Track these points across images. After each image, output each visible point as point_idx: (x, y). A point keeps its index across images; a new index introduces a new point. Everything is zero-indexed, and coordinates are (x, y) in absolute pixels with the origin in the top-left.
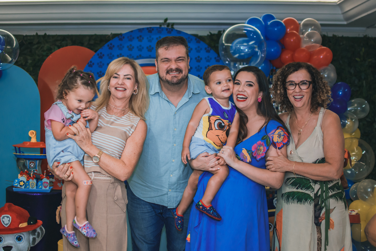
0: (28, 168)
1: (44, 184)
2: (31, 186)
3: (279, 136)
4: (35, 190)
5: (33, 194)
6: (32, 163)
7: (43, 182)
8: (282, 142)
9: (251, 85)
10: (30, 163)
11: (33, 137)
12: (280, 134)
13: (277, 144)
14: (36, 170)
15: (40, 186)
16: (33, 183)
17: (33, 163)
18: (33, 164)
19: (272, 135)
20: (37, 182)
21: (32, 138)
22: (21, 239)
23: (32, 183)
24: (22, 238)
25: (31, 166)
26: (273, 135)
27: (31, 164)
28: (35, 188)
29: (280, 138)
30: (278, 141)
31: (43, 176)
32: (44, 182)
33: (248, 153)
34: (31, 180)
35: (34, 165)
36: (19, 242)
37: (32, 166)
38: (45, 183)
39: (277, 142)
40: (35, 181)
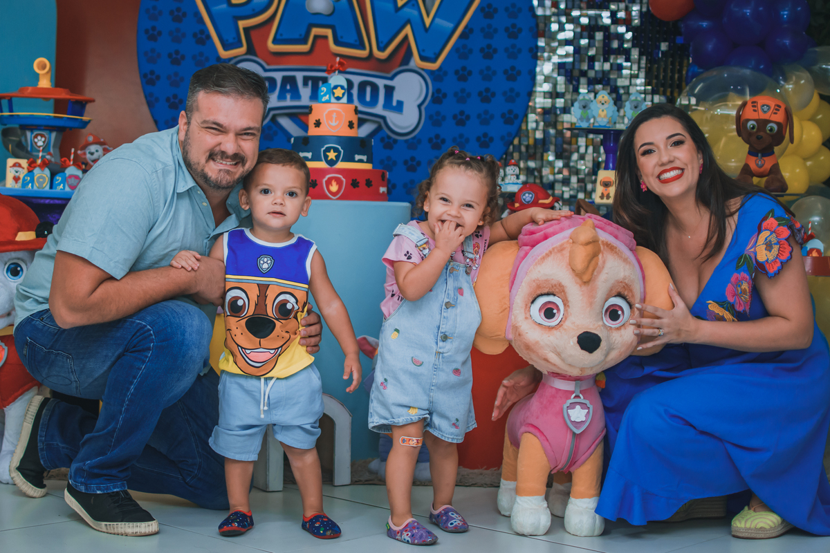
0: (29, 149)
1: (69, 180)
2: (36, 184)
3: (769, 246)
4: (46, 192)
5: (42, 201)
6: (39, 138)
7: (67, 175)
8: (777, 258)
9: (678, 143)
10: (36, 137)
11: (44, 74)
12: (770, 241)
13: (767, 266)
14: (50, 154)
15: (59, 184)
16: (43, 178)
17: (42, 136)
18: (43, 139)
19: (752, 250)
20: (53, 175)
21: (41, 77)
22: (19, 272)
23: (39, 178)
24: (22, 269)
25: (36, 143)
26: (755, 250)
27: (36, 140)
28: (47, 188)
29: (770, 251)
30: (768, 259)
31: (68, 161)
32: (70, 176)
33: (723, 308)
34: (37, 171)
35: (44, 142)
36: (15, 278)
37: (40, 143)
38: (73, 179)
39: (767, 261)
40: (47, 172)
